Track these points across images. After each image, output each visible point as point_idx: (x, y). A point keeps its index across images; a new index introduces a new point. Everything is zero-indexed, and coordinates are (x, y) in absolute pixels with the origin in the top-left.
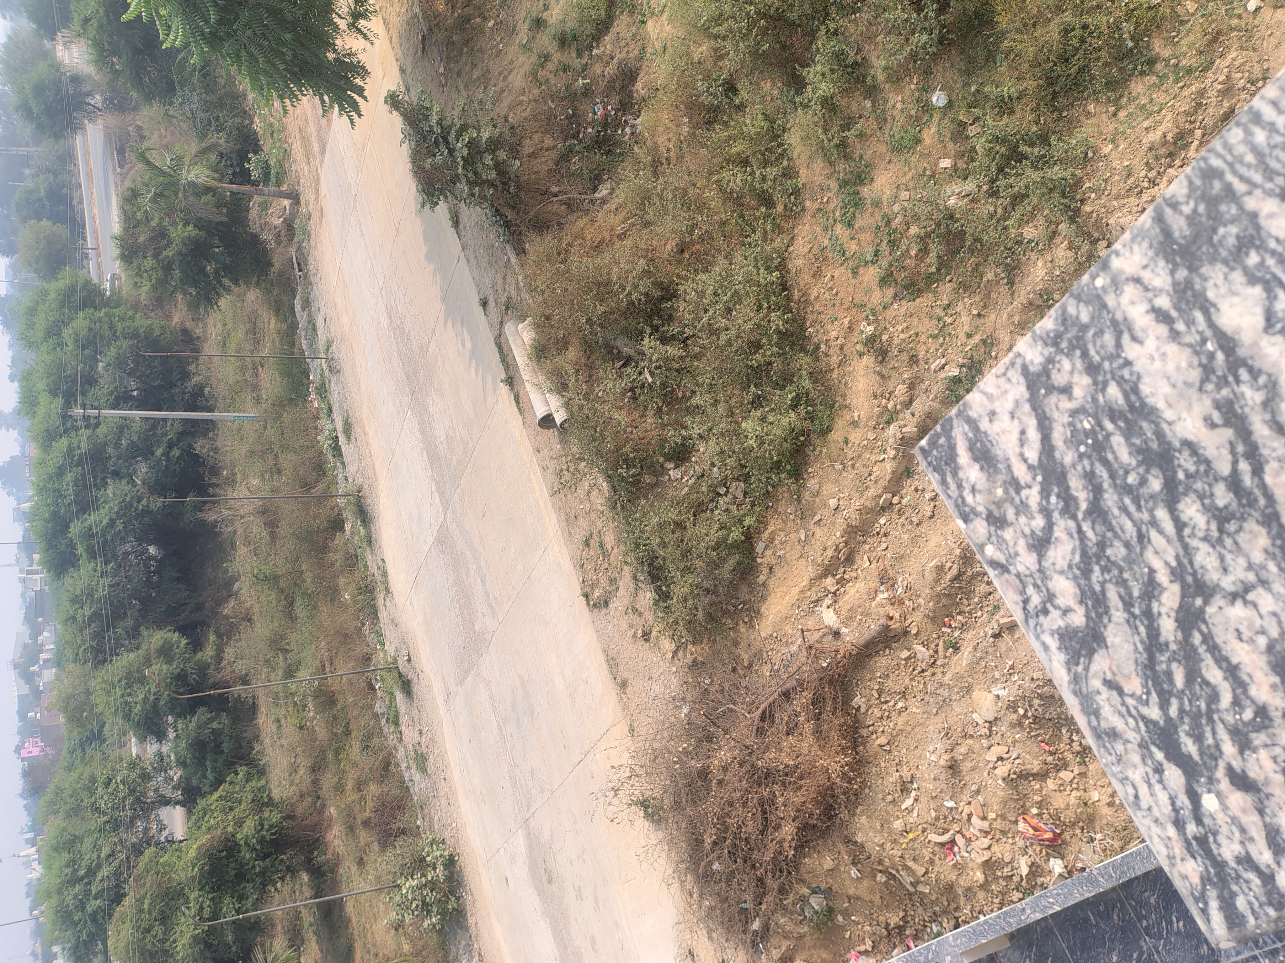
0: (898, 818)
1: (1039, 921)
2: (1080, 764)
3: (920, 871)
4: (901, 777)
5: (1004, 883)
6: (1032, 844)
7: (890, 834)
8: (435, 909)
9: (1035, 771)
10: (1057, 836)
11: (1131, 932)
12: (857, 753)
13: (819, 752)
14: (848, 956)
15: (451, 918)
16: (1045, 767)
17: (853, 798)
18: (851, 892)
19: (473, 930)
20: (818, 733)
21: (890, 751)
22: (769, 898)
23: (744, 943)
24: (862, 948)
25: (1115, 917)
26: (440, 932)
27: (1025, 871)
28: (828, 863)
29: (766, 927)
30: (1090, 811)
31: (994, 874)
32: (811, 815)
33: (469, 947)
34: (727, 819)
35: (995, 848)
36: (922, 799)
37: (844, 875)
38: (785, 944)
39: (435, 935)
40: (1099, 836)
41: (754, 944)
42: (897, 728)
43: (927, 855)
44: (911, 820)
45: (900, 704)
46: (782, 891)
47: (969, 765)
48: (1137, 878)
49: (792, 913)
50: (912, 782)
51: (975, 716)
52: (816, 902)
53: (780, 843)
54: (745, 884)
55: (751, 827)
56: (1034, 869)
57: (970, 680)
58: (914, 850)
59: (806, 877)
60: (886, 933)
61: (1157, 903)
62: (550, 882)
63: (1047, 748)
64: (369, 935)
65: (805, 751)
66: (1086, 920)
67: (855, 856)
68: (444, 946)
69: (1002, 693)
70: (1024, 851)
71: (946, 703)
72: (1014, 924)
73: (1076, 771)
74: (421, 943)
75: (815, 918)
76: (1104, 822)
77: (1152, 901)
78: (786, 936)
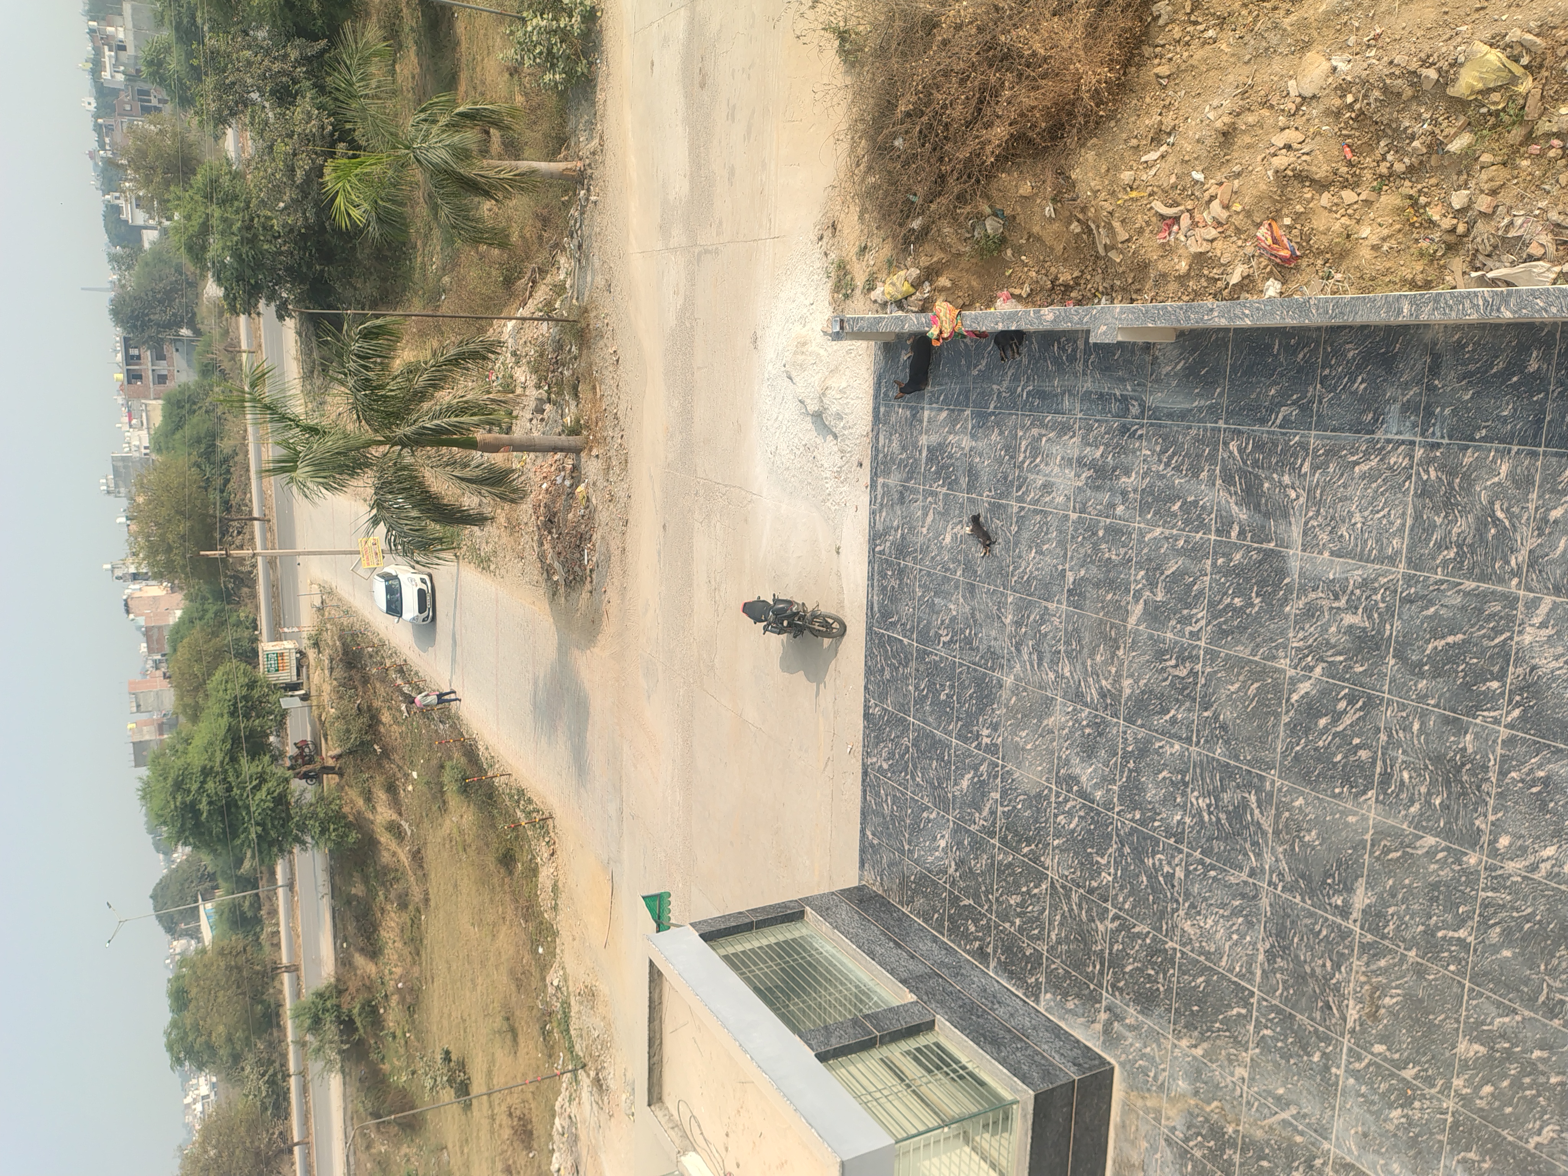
0: (1131, 168)
1: (1219, 330)
2: (1374, 189)
3: (1123, 235)
4: (1161, 123)
5: (1205, 284)
6: (1261, 255)
7: (1112, 183)
8: (561, 65)
9: (1317, 177)
10: (1294, 257)
11: (1307, 375)
12: (1125, 74)
13: (1081, 53)
14: (999, 293)
15: (577, 83)
16: (1331, 177)
17: (1092, 125)
18: (1036, 229)
19: (599, 107)
20: (1092, 29)
21: (1165, 87)
22: (943, 200)
23: (894, 237)
24: (1017, 292)
25: (1301, 356)
26: (562, 94)
27: (1235, 279)
28: (1026, 189)
29: (925, 231)
30: (1348, 245)
31: (1200, 270)
32: (1034, 126)
33: (591, 125)
34: (934, 92)
35: (1218, 244)
36: (1171, 159)
37: (1036, 209)
38: (938, 256)
39: (555, 97)
40: (1338, 276)
41: (906, 242)
42: (1190, 62)
43: (1140, 221)
44: (1144, 177)
45: (1211, 33)
46: (961, 198)
47: (1247, 139)
48: (1351, 327)
49: (960, 226)
50: (1169, 134)
51: (1292, 83)
52: (992, 226)
53: (983, 144)
54: (923, 175)
55: (957, 112)
56: (1246, 282)
57: (1315, 34)
58: (1129, 211)
59: (995, 193)
60: (1049, 285)
61: (1354, 358)
62: (702, 86)
63: (1349, 156)
64: (478, 69)
65: (1064, 44)
66: (1270, 347)
67: (1060, 192)
68: (563, 113)
69: (1342, 66)
70: (1248, 260)
71: (1269, 52)
72: (1192, 321)
73: (1363, 197)
74: (537, 100)
75: (983, 242)
76: (1356, 263)
77: (1350, 355)
78: (944, 247)
